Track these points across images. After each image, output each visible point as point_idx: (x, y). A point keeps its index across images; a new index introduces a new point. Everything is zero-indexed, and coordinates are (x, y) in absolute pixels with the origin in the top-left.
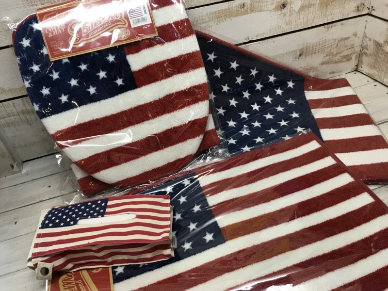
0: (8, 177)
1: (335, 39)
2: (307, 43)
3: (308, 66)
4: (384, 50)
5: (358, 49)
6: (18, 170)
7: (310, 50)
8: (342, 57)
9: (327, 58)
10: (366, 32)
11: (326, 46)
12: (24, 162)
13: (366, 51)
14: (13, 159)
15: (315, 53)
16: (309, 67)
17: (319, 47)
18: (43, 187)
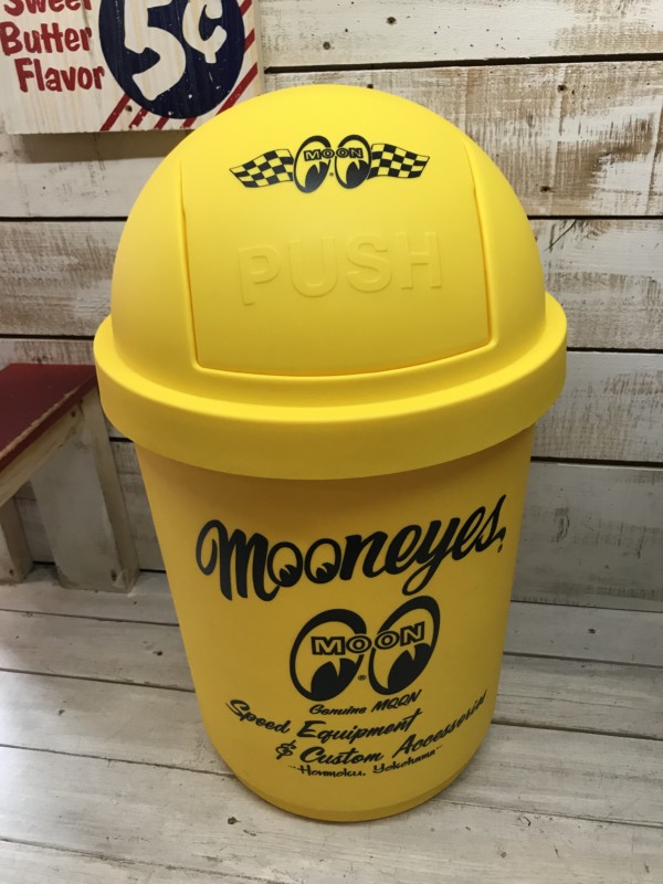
0: (100, 593)
6: (123, 587)
12: (142, 571)
14: (121, 562)
18: (148, 648)
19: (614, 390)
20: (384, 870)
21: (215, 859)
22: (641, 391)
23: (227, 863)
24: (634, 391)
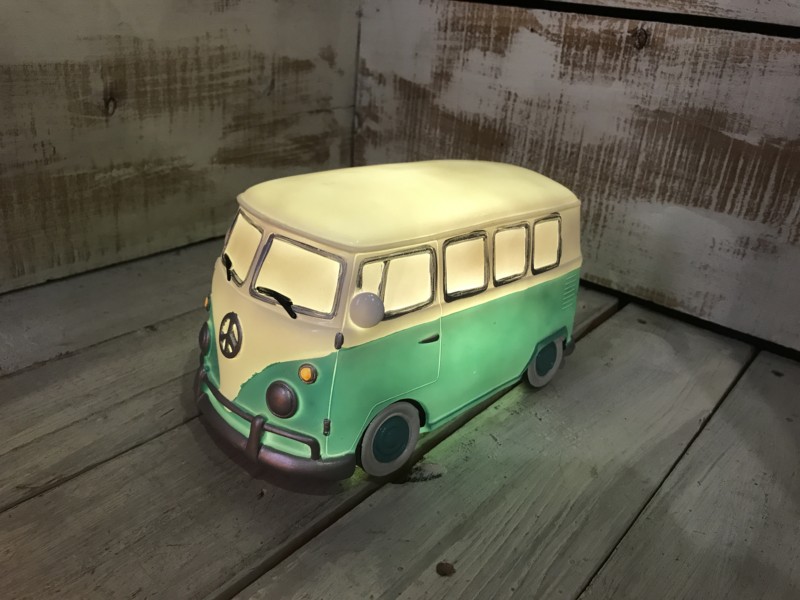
1: (260, 58)
2: (136, 41)
3: (159, 162)
4: (437, 106)
5: (343, 118)
7: (155, 83)
8: (296, 141)
9: (241, 134)
10: (363, 54)
11: (231, 80)
13: (373, 126)
15: (185, 102)
16: (166, 168)
17: (200, 79)
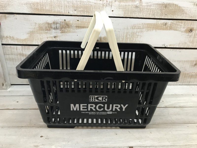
6: (6, 88)
14: (5, 80)
18: (14, 101)
19: (133, 28)
20: (86, 142)
21: (37, 146)
22: (139, 28)
23: (41, 146)
24: (137, 28)
